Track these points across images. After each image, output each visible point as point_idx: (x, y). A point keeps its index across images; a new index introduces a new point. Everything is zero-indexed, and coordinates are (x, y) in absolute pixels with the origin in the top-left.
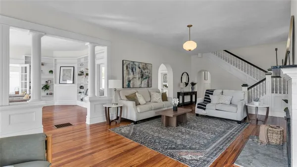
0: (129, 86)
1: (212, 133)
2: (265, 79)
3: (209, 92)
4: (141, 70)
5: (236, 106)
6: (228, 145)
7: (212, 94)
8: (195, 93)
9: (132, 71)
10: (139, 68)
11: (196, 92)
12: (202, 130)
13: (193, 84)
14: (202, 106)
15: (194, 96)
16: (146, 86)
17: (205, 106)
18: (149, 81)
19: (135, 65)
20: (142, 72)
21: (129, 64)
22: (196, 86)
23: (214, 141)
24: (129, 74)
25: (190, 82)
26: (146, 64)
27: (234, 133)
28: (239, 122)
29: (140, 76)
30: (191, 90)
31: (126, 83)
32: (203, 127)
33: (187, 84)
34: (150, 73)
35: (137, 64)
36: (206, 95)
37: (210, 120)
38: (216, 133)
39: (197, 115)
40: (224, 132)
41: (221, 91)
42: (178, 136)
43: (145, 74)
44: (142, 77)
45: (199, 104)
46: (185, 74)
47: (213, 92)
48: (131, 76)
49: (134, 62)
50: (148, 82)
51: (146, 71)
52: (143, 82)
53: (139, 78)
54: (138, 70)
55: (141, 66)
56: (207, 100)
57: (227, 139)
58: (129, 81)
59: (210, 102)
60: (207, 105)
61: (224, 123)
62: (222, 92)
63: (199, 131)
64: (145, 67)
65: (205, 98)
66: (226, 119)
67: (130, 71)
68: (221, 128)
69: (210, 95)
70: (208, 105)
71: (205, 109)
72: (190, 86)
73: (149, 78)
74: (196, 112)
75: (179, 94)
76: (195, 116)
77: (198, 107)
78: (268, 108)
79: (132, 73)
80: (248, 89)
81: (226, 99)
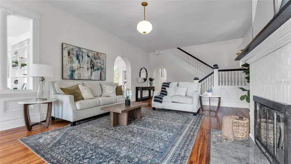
0: (72, 77)
1: (169, 130)
2: (213, 72)
3: (166, 85)
4: (91, 60)
5: (192, 98)
6: (191, 147)
7: (168, 87)
8: (153, 89)
9: (77, 58)
10: (88, 56)
11: (154, 87)
12: (158, 127)
13: (151, 80)
14: (159, 99)
15: (152, 91)
16: (98, 78)
17: (162, 99)
18: (103, 74)
19: (82, 52)
20: (92, 61)
21: (73, 49)
22: (154, 82)
23: (172, 142)
24: (72, 62)
25: (148, 78)
26: (98, 53)
27: (193, 128)
28: (195, 114)
29: (89, 66)
30: (149, 86)
31: (67, 73)
32: (159, 123)
33: (145, 80)
34: (103, 65)
35: (84, 51)
36: (162, 88)
37: (166, 113)
38: (174, 130)
39: (154, 109)
40: (182, 128)
41: (176, 83)
42: (126, 139)
43: (97, 64)
44: (93, 67)
45: (155, 97)
46: (144, 70)
47: (169, 84)
48: (76, 65)
49: (80, 48)
50: (101, 74)
51: (98, 61)
52: (93, 73)
53: (88, 69)
54: (86, 58)
55: (90, 54)
56: (164, 93)
57: (188, 138)
58: (73, 71)
59: (166, 95)
60: (163, 98)
61: (180, 116)
62: (178, 84)
63: (154, 129)
64: (96, 57)
65: (162, 91)
66: (182, 112)
67: (75, 59)
68: (179, 122)
69: (166, 88)
70: (165, 98)
71: (161, 102)
72: (148, 81)
73: (102, 69)
74: (153, 106)
75: (137, 89)
76: (152, 110)
77: (155, 101)
78: (220, 98)
79: (77, 61)
80: (199, 82)
81: (182, 91)
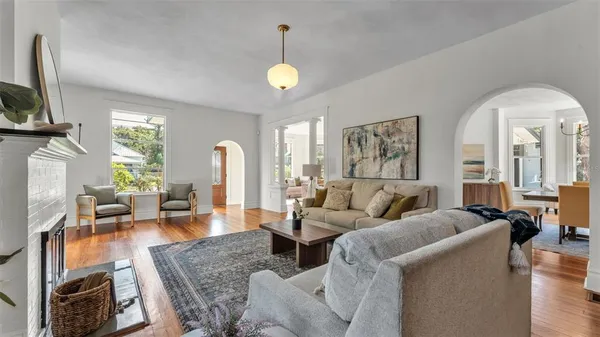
0: (351, 175)
4: (381, 139)
9: (360, 144)
10: (376, 135)
16: (396, 175)
18: (408, 164)
19: (366, 131)
20: (382, 142)
21: (353, 133)
24: (352, 151)
26: (395, 122)
29: (378, 153)
31: (347, 169)
34: (408, 143)
35: (370, 128)
43: (393, 146)
44: (384, 153)
48: (357, 155)
49: (362, 127)
50: (402, 167)
51: (396, 139)
52: (385, 165)
53: (375, 158)
54: (372, 140)
55: (380, 130)
58: (353, 166)
64: (392, 131)
67: (356, 145)
73: (404, 154)
79: (359, 149)
